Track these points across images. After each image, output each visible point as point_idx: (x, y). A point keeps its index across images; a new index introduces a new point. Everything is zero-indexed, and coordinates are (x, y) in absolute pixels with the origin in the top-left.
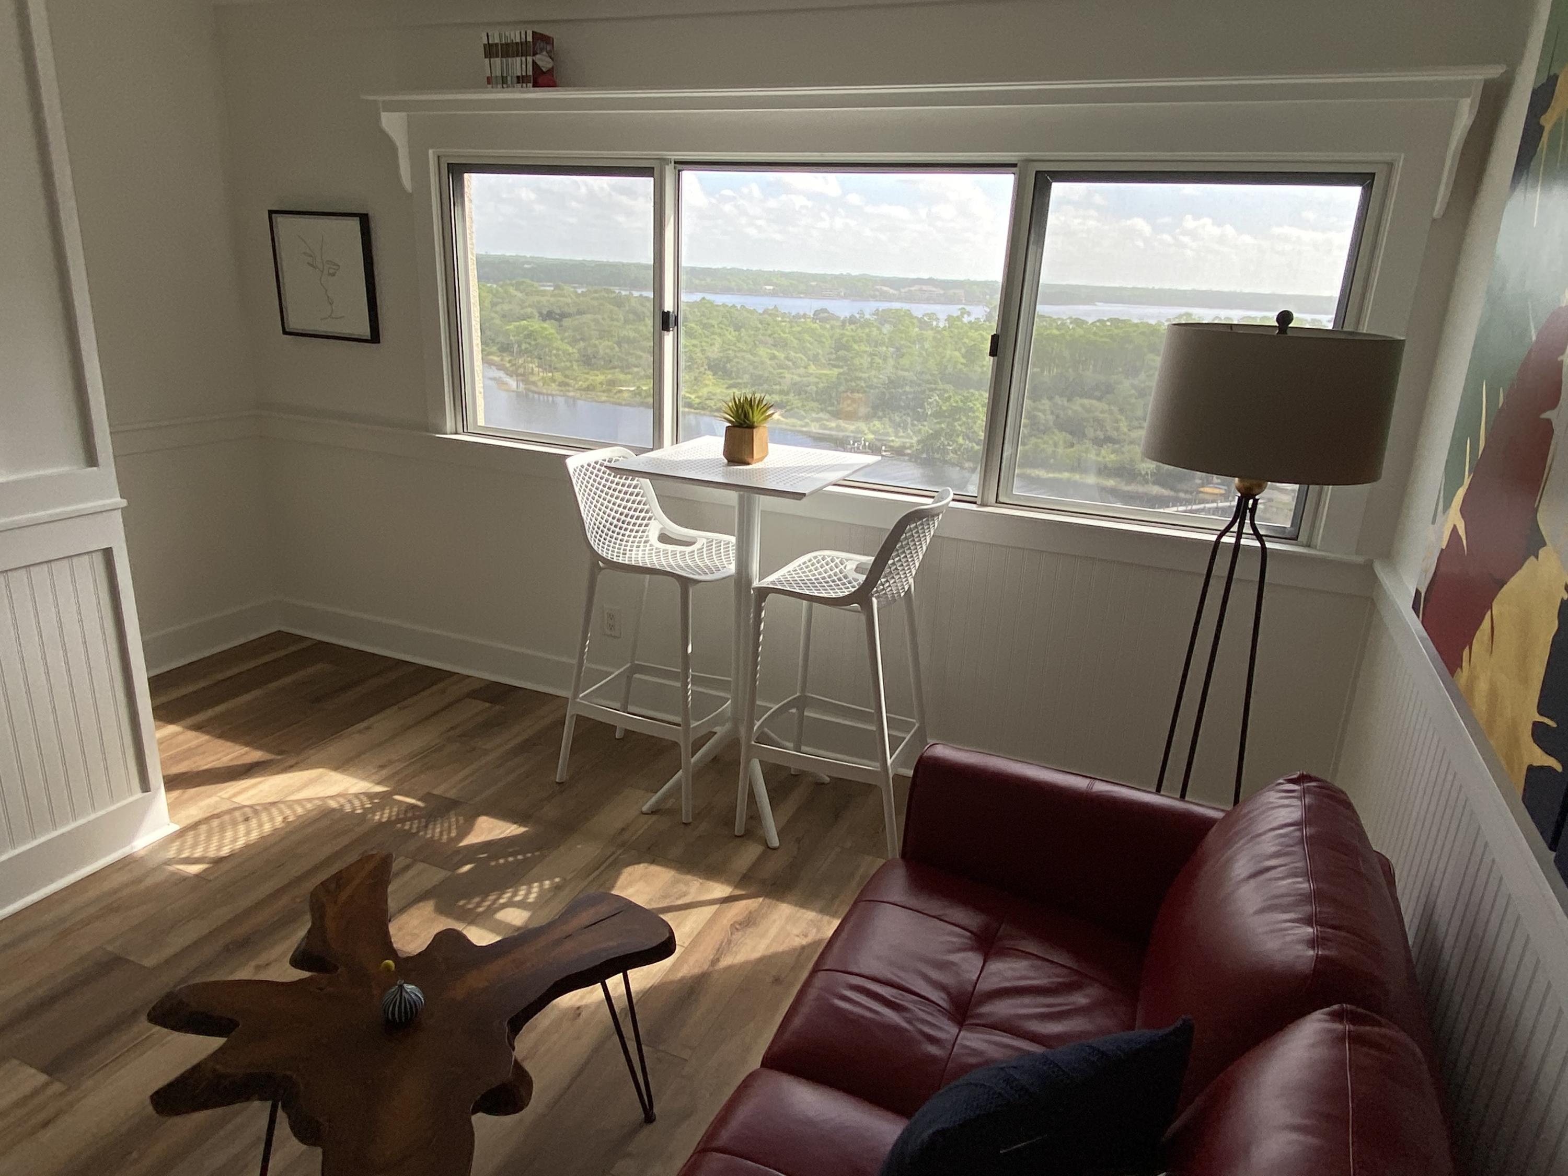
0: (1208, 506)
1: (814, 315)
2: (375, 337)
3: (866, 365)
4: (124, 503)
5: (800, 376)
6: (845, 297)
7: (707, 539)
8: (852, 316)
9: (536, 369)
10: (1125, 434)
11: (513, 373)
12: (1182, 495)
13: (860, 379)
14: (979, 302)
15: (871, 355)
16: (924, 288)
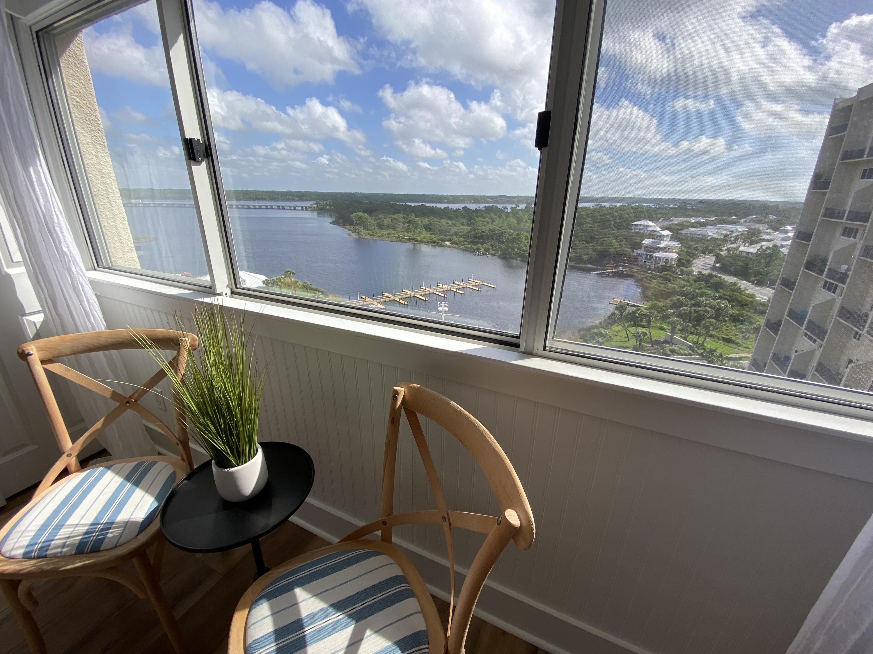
0: (609, 271)
3: (481, 225)
5: (457, 229)
6: (474, 203)
8: (476, 209)
9: (362, 230)
10: (578, 246)
11: (355, 231)
12: (599, 267)
13: (479, 229)
14: (523, 203)
15: (483, 222)
16: (502, 198)
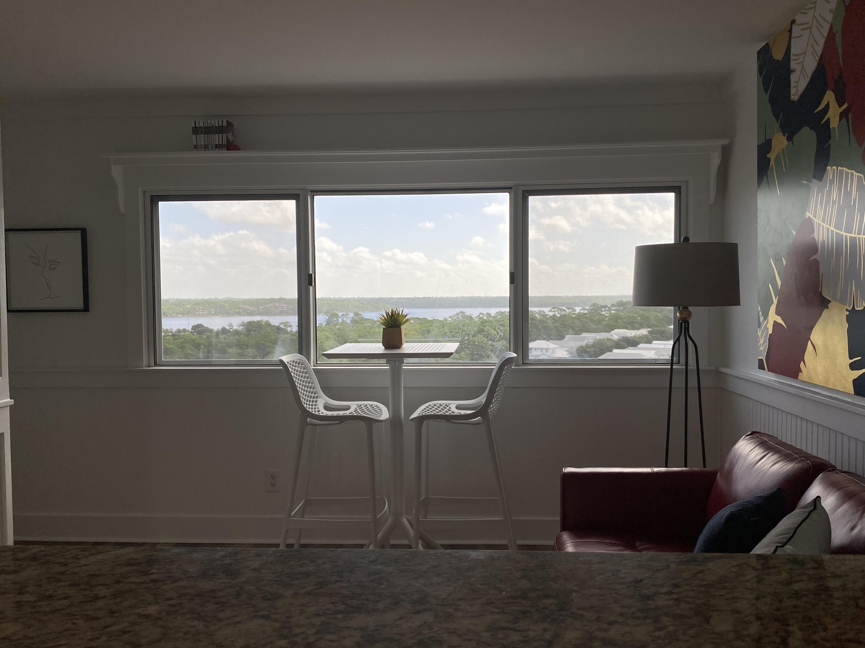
1: (192, 329)
2: (86, 309)
4: (12, 402)
7: (357, 405)
